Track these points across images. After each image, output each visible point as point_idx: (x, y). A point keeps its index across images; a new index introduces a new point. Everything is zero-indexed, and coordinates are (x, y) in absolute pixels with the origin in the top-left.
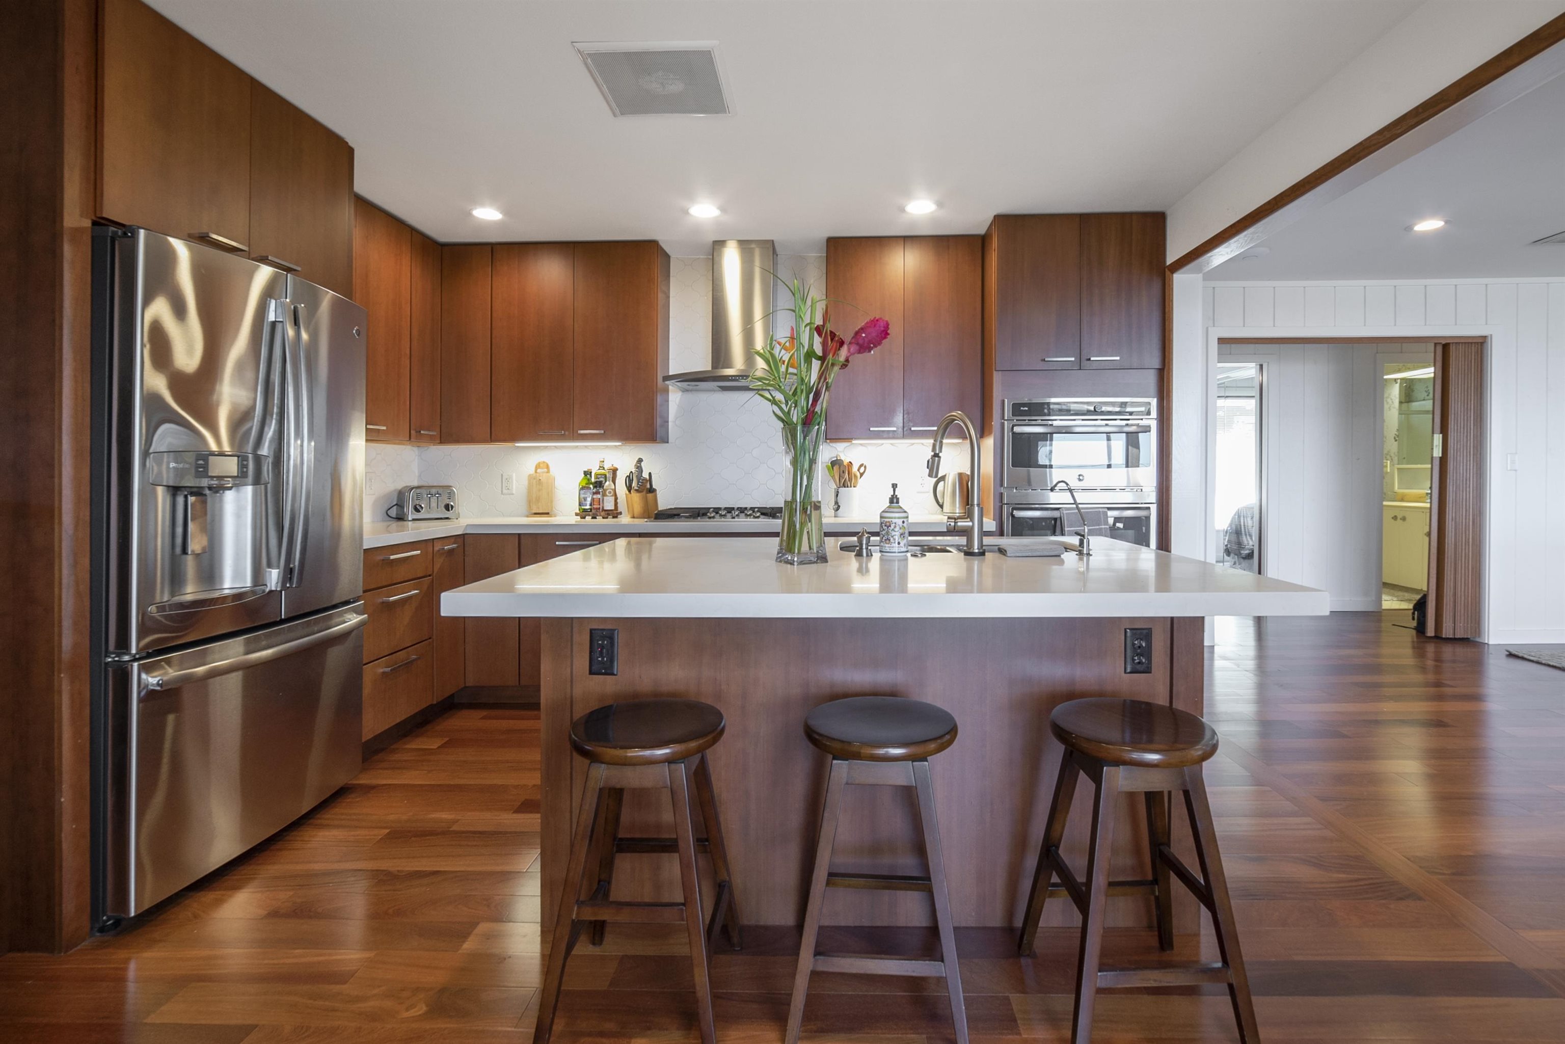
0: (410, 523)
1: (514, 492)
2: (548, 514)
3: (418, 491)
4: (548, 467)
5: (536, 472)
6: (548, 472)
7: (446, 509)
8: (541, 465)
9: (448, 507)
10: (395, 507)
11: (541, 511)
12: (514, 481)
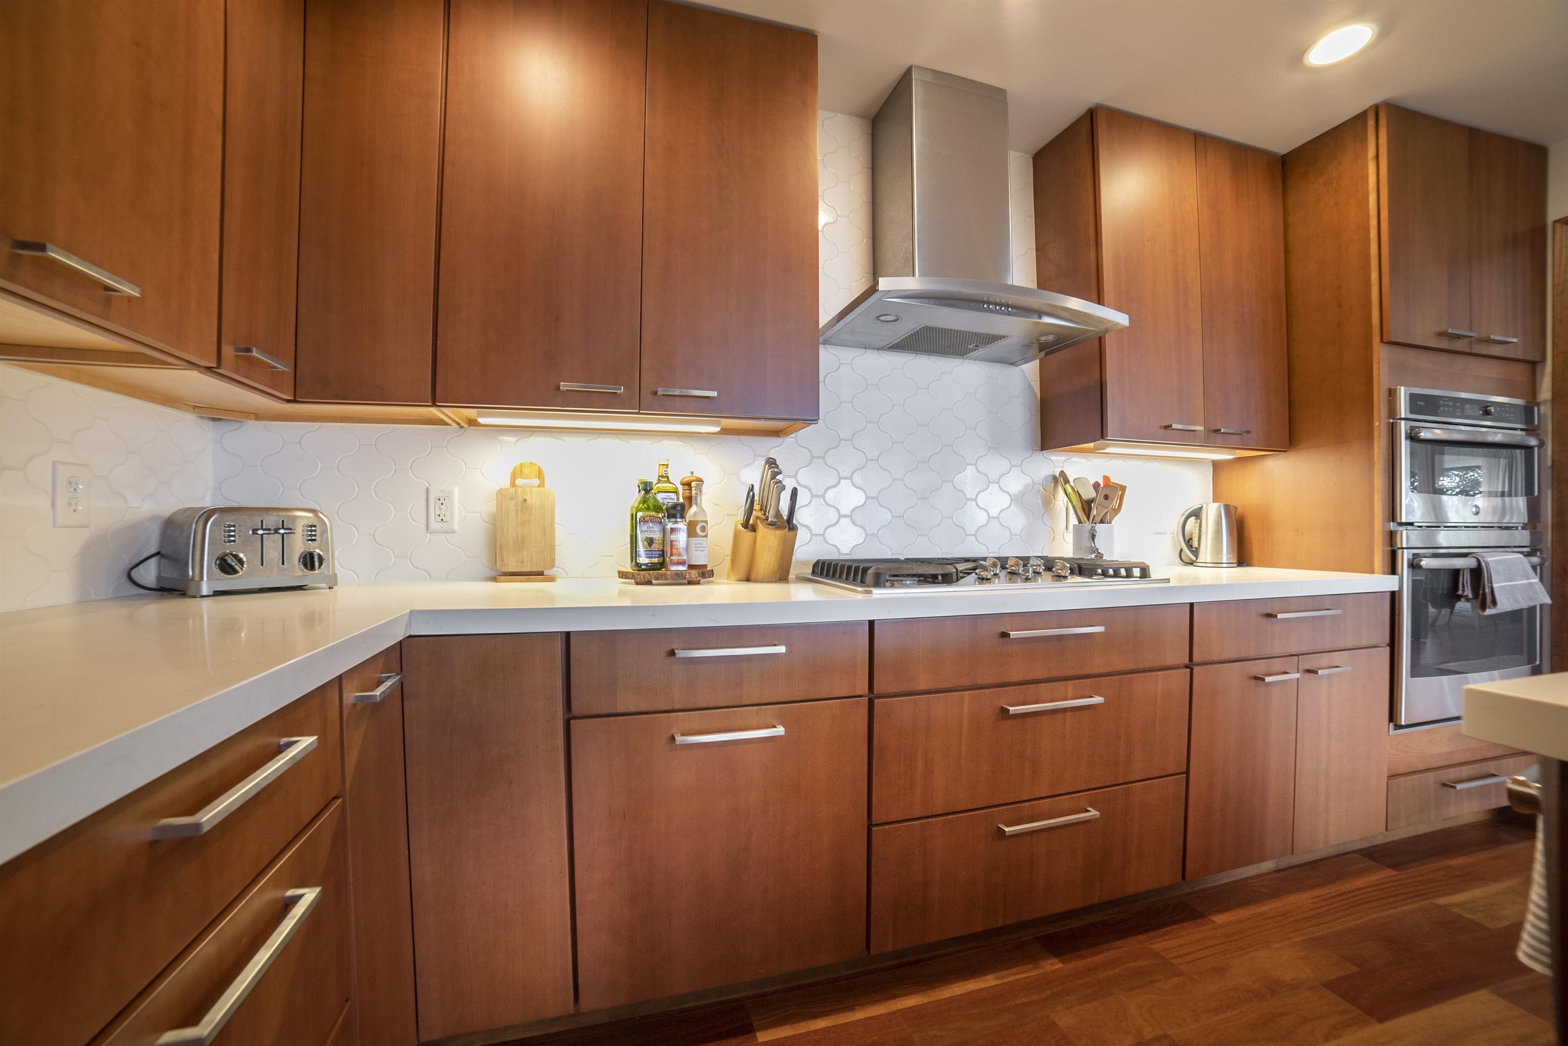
0: (206, 604)
1: (456, 527)
2: (541, 574)
3: (230, 519)
4: (540, 475)
5: (513, 484)
6: (542, 485)
7: (305, 565)
8: (526, 471)
9: (309, 561)
10: (153, 562)
11: (527, 569)
12: (457, 506)
